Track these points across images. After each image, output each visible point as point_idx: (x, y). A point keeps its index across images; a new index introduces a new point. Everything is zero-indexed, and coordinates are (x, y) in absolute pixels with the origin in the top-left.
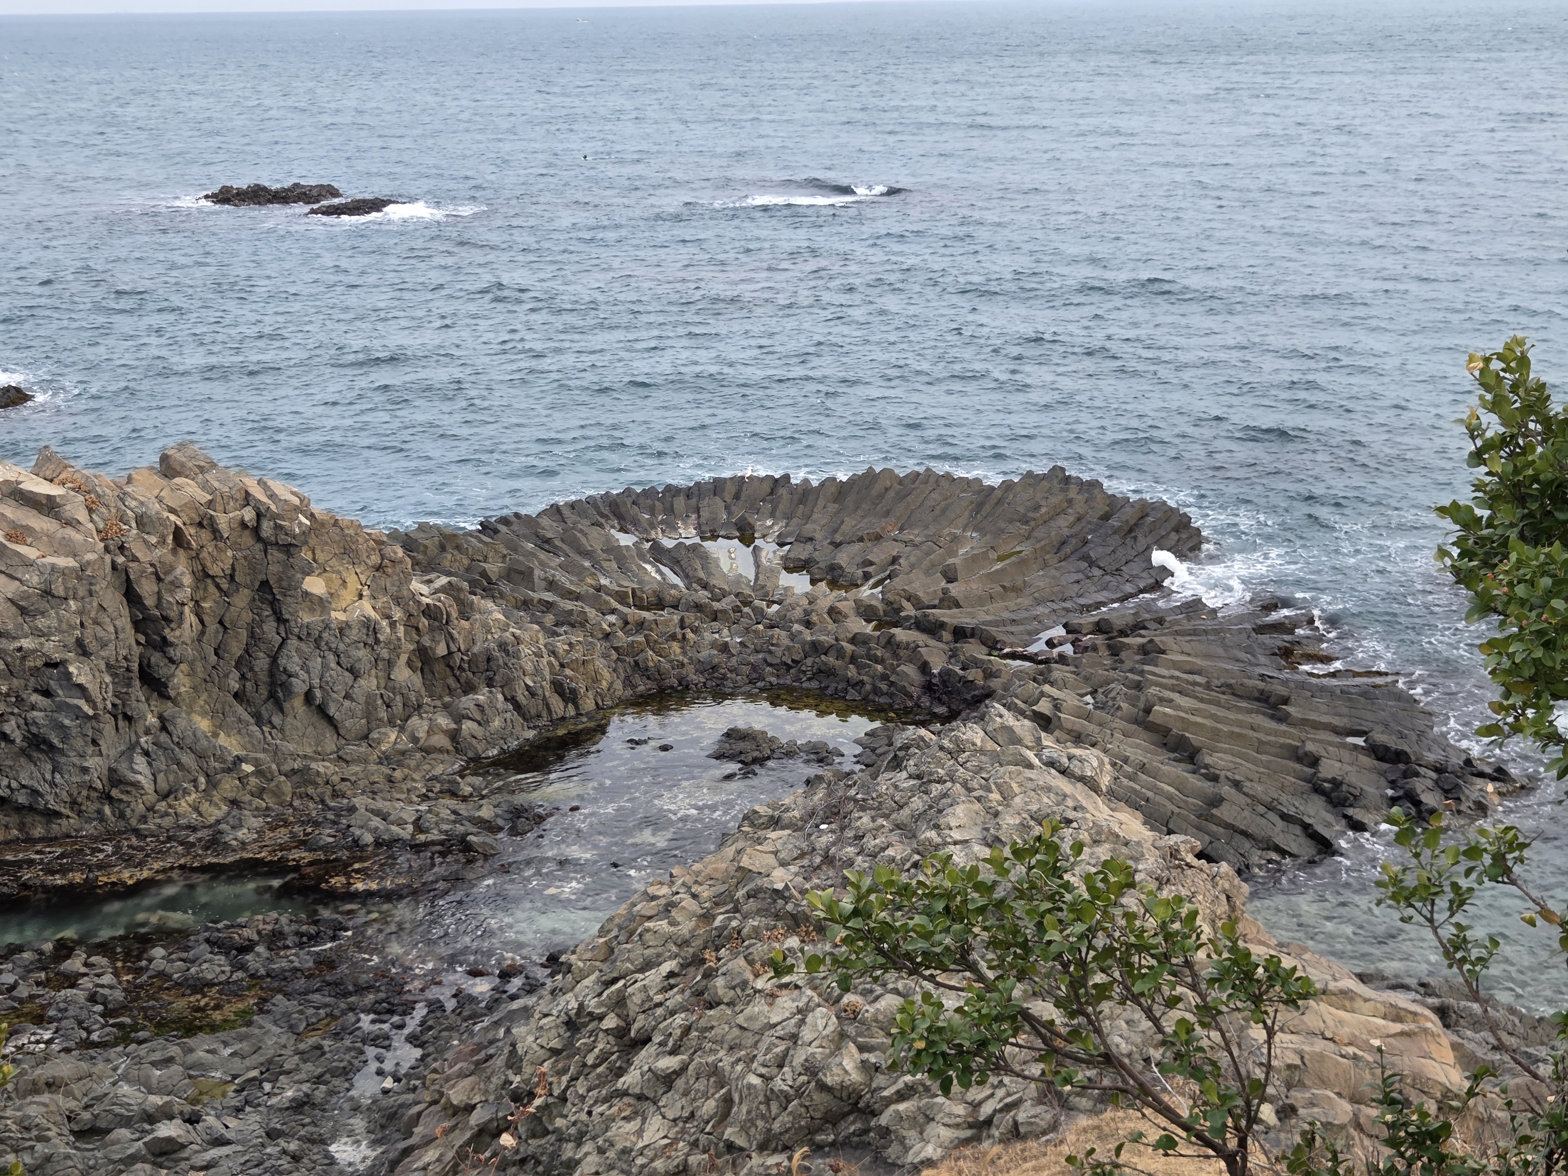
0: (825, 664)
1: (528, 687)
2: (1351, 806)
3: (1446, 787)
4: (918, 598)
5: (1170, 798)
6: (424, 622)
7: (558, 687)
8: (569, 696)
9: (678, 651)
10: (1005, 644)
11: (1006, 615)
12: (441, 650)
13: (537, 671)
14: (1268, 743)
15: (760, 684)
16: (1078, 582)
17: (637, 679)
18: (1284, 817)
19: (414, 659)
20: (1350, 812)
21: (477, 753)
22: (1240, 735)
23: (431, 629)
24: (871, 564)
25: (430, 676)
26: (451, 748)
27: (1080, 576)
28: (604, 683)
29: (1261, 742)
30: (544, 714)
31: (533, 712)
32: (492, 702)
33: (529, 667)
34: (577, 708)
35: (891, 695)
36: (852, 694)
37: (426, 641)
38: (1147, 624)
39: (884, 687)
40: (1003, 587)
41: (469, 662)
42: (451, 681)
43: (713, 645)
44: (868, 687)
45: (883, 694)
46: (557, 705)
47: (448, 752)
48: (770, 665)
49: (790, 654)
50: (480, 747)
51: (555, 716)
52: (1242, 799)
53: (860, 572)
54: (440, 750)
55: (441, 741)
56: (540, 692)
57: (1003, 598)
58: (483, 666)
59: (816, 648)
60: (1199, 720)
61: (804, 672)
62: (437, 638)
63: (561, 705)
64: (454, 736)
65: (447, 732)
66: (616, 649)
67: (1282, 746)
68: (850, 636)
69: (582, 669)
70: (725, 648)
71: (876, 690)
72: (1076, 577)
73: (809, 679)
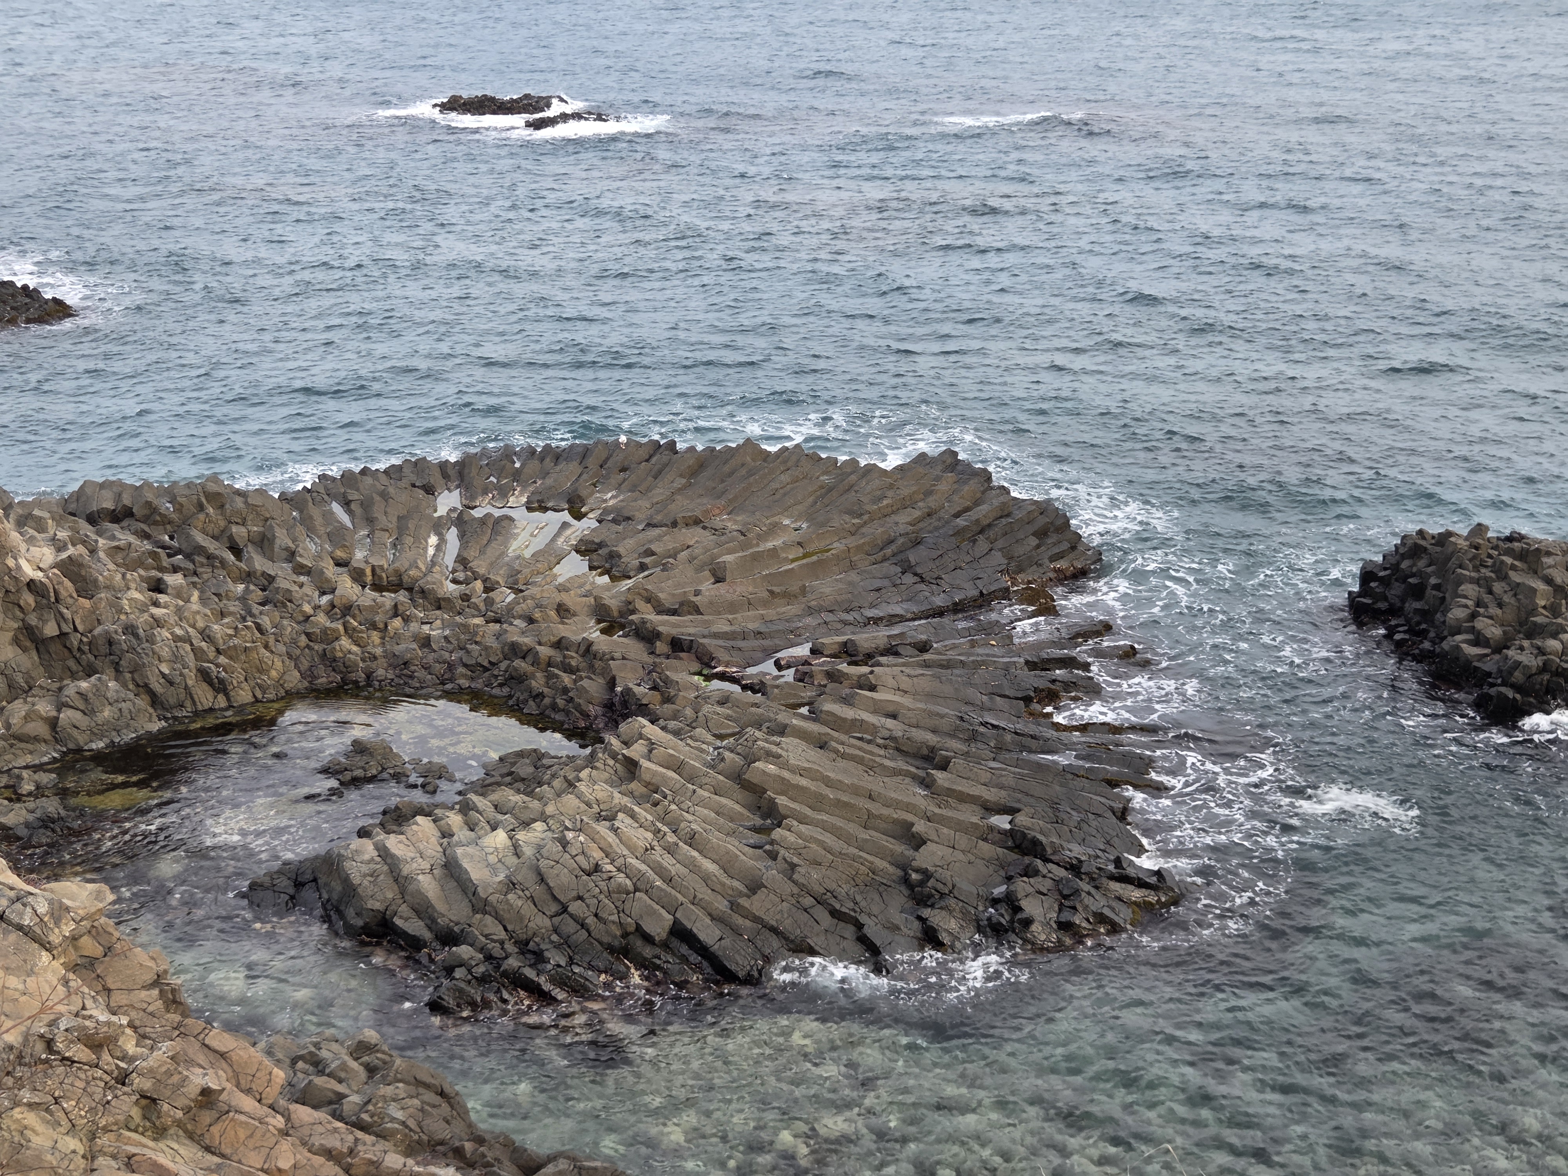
0: (516, 669)
1: (164, 676)
2: (932, 906)
3: (1066, 892)
4: (658, 601)
5: (706, 878)
6: (28, 599)
7: (204, 675)
8: (220, 687)
9: (377, 641)
10: (719, 663)
11: (752, 626)
12: (50, 629)
13: (176, 658)
14: (879, 817)
15: (449, 686)
16: (878, 590)
17: (321, 670)
18: (835, 914)
19: (21, 637)
20: (926, 913)
21: (78, 744)
22: (846, 805)
23: (38, 607)
24: (653, 554)
25: (47, 657)
26: (48, 737)
27: (886, 583)
28: (274, 673)
29: (870, 814)
30: (188, 703)
31: (172, 701)
32: (99, 692)
33: (165, 652)
34: (228, 699)
35: (567, 713)
36: (531, 707)
37: (33, 620)
38: (900, 649)
39: (560, 702)
40: (771, 592)
41: (90, 643)
42: (71, 663)
43: (416, 638)
44: (547, 701)
45: (560, 710)
46: (205, 697)
47: (45, 741)
48: (466, 666)
49: (488, 656)
50: (81, 739)
51: (200, 708)
52: (788, 888)
53: (636, 563)
54: (36, 739)
55: (40, 729)
56: (178, 680)
57: (765, 604)
58: (105, 649)
59: (515, 651)
60: (804, 782)
61: (496, 677)
62: (46, 616)
63: (210, 694)
64: (53, 723)
65: (47, 720)
66: (308, 635)
67: (895, 822)
68: (554, 639)
69: (243, 657)
70: (426, 642)
71: (554, 707)
72: (878, 584)
73: (501, 685)
